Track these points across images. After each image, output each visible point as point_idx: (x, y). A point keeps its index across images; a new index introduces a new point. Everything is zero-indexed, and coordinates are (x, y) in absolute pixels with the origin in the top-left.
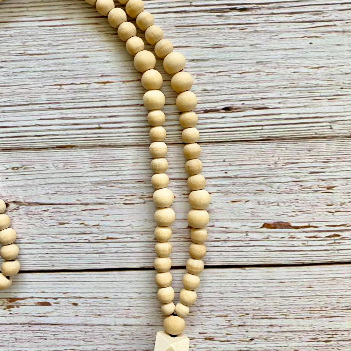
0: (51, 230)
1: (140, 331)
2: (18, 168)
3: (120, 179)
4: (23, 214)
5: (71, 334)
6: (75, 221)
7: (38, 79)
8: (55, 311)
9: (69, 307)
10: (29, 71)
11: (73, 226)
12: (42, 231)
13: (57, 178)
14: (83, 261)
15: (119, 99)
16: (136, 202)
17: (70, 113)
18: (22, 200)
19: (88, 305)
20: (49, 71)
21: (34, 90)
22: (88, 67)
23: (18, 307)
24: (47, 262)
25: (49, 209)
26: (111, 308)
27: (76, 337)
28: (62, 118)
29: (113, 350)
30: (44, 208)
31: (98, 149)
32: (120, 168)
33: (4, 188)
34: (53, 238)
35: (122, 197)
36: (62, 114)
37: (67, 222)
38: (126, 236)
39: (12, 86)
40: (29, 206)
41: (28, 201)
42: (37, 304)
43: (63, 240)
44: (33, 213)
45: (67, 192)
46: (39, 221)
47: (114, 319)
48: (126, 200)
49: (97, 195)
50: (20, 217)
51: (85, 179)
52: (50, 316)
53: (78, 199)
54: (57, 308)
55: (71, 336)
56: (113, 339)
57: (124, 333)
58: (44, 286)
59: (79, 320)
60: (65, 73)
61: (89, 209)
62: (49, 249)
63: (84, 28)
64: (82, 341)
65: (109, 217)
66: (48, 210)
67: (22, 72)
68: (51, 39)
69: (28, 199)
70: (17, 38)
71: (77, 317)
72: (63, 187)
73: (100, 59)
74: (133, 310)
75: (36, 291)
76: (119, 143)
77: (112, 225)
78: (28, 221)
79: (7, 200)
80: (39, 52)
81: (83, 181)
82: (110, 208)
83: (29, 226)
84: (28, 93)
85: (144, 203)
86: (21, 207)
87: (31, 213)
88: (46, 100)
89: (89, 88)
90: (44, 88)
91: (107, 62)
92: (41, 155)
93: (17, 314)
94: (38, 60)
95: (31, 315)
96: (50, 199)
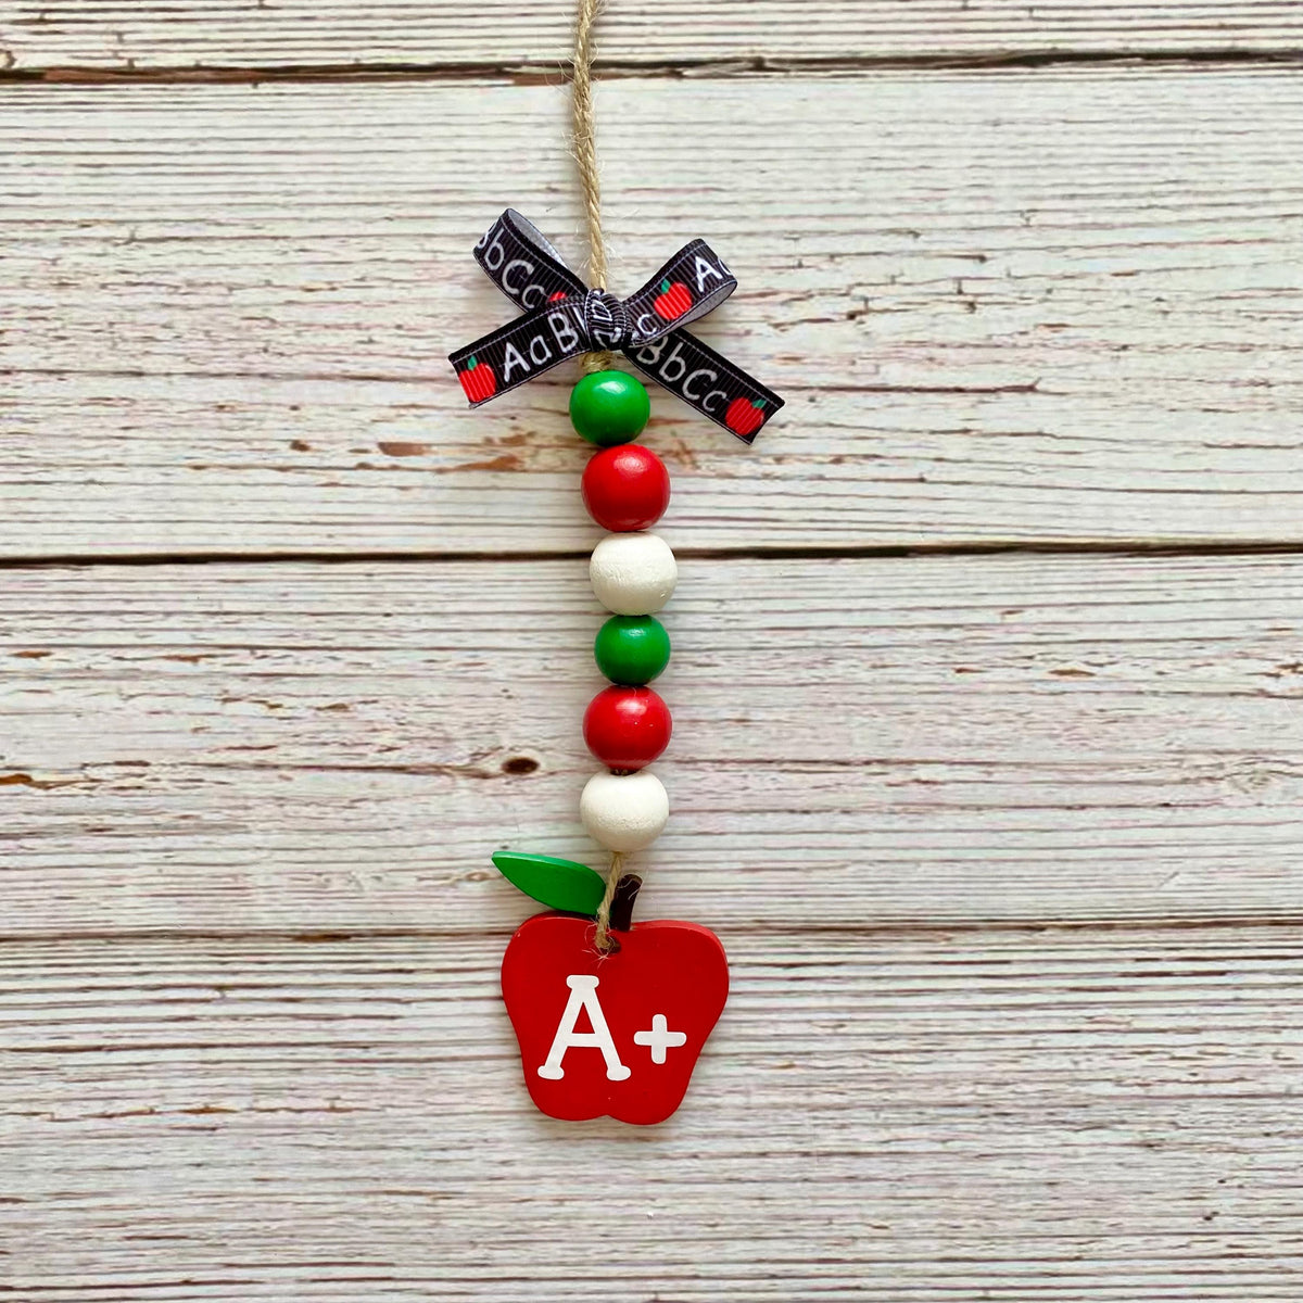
0: (371, 688)
1: (88, 353)
2: (470, 878)
3: (160, 838)
4: (459, 740)
5: (314, 345)
6: (296, 714)
7: (399, 1128)
8: (365, 424)
9: (320, 436)
10: (423, 1150)
11: (301, 700)
12: (400, 686)
13: (350, 848)
14: (272, 591)
15: (164, 1067)
16: (109, 769)
17: (308, 1031)
18: (462, 782)
19: (257, 445)
20: (366, 1148)
21: (410, 1098)
22: (256, 1155)
23: (489, 441)
24: (389, 587)
25: (378, 755)
26: (184, 433)
27: (298, 334)
28: (329, 1018)
29: (177, 287)
30: (392, 759)
31: (228, 929)
32: (160, 871)
33: (515, 819)
34: (368, 665)
35: (155, 784)
36: (331, 1031)
37: (321, 714)
38: (138, 665)
39: (476, 1113)
40: (438, 764)
41: (444, 779)
42: (425, 448)
43: (334, 658)
44: (427, 744)
45: (319, 805)
46: (409, 719)
47: (172, 395)
48: (141, 776)
49: (230, 793)
50: (469, 731)
51: (265, 841)
52: (381, 406)
53: (285, 783)
54: (357, 435)
55: (316, 335)
56: (176, 325)
57: (139, 346)
58: (399, 510)
59: (286, 392)
60: (321, 1140)
61: (254, 752)
62: (380, 630)
63: (264, 1257)
64: (278, 319)
65: (193, 726)
66: (380, 751)
67: (443, 1149)
68: (359, 1232)
69: (443, 786)
70: (456, 1240)
71: (295, 404)
72: (334, 819)
73: (223, 1173)
74: (113, 426)
75: (428, 491)
76: (166, 945)
77: (180, 700)
78: (445, 718)
79: (508, 783)
80: (393, 1199)
81: (271, 837)
82: (188, 751)
83: (443, 702)
84: (428, 1091)
85: (86, 765)
86: (467, 761)
87: (434, 743)
88: (377, 1072)
89: (250, 1099)
90: (382, 1102)
91: (199, 1165)
92: (396, 915)
93: (494, 417)
94: (397, 1179)
95: (446, 412)
96: (373, 785)
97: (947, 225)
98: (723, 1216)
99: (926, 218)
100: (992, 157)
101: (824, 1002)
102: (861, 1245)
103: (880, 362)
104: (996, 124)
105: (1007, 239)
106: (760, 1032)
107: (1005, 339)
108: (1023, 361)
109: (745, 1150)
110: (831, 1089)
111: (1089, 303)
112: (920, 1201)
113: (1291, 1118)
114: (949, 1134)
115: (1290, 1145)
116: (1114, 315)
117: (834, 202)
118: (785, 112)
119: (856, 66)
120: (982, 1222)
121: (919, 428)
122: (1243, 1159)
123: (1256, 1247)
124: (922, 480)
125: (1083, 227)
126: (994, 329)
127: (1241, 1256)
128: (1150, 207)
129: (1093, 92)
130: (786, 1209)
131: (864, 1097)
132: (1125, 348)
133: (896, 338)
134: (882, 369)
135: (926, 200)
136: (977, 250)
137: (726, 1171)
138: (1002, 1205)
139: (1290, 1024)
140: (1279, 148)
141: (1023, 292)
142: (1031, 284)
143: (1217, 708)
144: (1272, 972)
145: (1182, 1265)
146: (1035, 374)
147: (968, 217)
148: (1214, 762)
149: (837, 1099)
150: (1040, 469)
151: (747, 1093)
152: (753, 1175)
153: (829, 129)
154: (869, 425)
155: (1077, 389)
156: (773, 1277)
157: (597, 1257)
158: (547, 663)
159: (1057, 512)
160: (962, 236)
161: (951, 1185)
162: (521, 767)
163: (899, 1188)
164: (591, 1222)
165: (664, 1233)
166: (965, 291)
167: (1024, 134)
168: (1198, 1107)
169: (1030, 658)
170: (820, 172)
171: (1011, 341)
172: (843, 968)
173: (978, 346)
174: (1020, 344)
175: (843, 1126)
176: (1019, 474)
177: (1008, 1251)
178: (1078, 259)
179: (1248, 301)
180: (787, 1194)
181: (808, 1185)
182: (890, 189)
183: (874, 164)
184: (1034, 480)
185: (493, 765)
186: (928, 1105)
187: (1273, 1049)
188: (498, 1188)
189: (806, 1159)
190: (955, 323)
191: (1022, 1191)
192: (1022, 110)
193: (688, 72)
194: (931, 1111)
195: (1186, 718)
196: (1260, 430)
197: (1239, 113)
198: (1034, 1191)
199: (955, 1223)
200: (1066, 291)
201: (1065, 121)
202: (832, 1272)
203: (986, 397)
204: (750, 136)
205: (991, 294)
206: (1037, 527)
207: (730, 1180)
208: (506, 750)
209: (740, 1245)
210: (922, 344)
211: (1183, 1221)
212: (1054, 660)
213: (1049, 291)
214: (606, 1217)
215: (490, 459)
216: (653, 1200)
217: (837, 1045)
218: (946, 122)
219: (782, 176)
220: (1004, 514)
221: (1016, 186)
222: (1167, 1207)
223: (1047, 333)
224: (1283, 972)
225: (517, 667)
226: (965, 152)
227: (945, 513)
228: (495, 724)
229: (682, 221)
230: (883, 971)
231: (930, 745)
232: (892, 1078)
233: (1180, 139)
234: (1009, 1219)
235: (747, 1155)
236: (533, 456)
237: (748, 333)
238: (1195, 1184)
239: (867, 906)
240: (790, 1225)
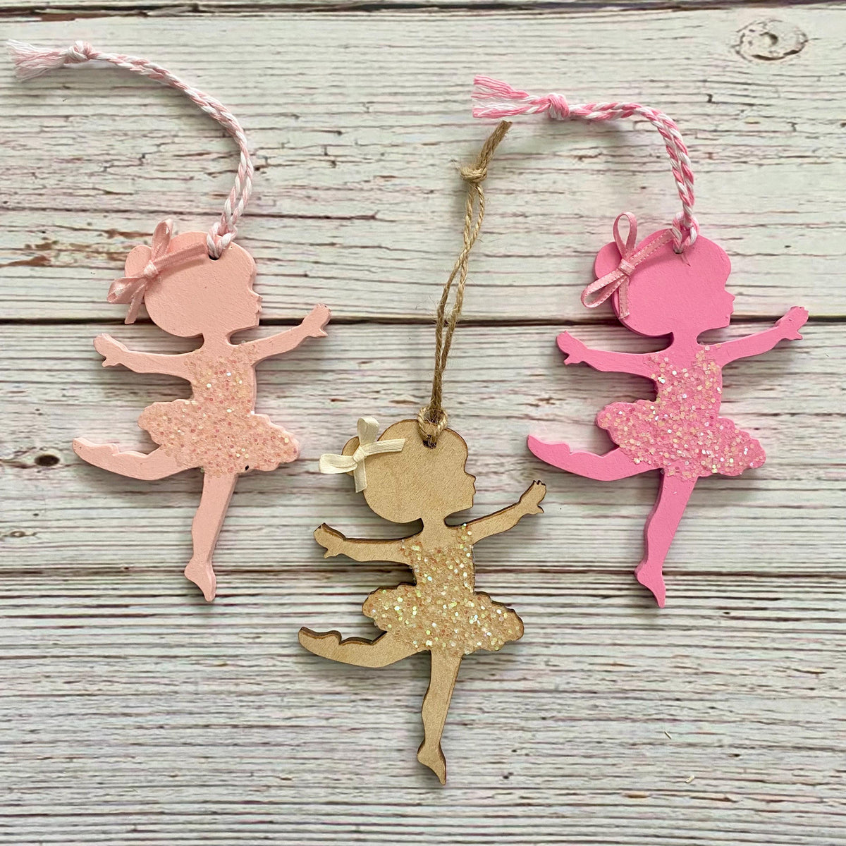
97: (317, 111)
98: (180, 769)
99: (303, 106)
100: (345, 68)
101: (247, 621)
102: (273, 791)
103: (276, 198)
104: (346, 47)
105: (356, 121)
106: (205, 641)
107: (355, 184)
108: (368, 199)
109: (195, 723)
110: (252, 681)
111: (408, 162)
112: (313, 761)
113: (559, 707)
114: (330, 714)
115: (560, 726)
116: (424, 171)
117: (244, 96)
118: (212, 38)
119: (257, 9)
120: (354, 777)
121: (303, 241)
122: (529, 735)
123: (539, 798)
124: (306, 276)
125: (403, 113)
126: (348, 178)
127: (529, 805)
128: (446, 101)
129: (407, 29)
130: (223, 765)
131: (274, 686)
132: (432, 192)
133: (286, 183)
134: (278, 203)
135: (303, 95)
136: (335, 127)
137: (182, 738)
138: (367, 765)
139: (556, 642)
140: (527, 64)
141: (365, 155)
142: (372, 149)
143: (499, 426)
144: (542, 605)
145: (490, 811)
146: (376, 208)
147: (330, 106)
148: (498, 462)
149: (256, 688)
150: (380, 270)
151: (196, 683)
152: (199, 741)
153: (240, 49)
154: (271, 239)
155: (402, 218)
156: (215, 813)
157: (96, 799)
158: (64, 392)
159: (391, 298)
160: (326, 118)
161: (332, 750)
162: (47, 461)
163: (298, 751)
164: (91, 773)
165: (141, 782)
166: (329, 153)
167: (364, 54)
168: (496, 697)
169: (378, 392)
170: (235, 77)
171: (359, 186)
172: (259, 597)
173: (338, 189)
174: (365, 188)
175: (260, 707)
176: (367, 272)
177: (371, 798)
178: (400, 134)
179: (510, 161)
180: (223, 754)
181: (237, 748)
182: (279, 88)
183: (268, 72)
184: (376, 277)
185: (29, 459)
186: (316, 693)
187: (545, 659)
188: (28, 749)
189: (235, 730)
190: (323, 174)
191: (380, 755)
192: (363, 39)
193: (150, 13)
194: (318, 697)
195: (477, 432)
196: (521, 246)
197: (500, 42)
198: (388, 755)
199: (336, 777)
200: (394, 154)
201: (390, 46)
202: (253, 811)
203: (344, 222)
204: (190, 53)
205: (345, 156)
206: (379, 307)
207: (185, 744)
208: (38, 449)
209: (192, 790)
210: (303, 187)
211: (489, 779)
212: (393, 393)
213: (383, 154)
214: (102, 771)
215: (29, 258)
216: (133, 757)
217: (256, 650)
218: (315, 46)
219: (211, 79)
220: (358, 299)
221: (359, 87)
222: (478, 769)
223: (382, 182)
224: (549, 605)
225: (45, 394)
226: (328, 64)
227: (321, 297)
228: (31, 432)
229: (148, 107)
230: (285, 600)
231: (315, 449)
232: (292, 673)
233: (464, 58)
234: (372, 774)
235: (196, 726)
236: (57, 256)
237: (192, 178)
238: (496, 753)
239: (274, 555)
240: (225, 777)
